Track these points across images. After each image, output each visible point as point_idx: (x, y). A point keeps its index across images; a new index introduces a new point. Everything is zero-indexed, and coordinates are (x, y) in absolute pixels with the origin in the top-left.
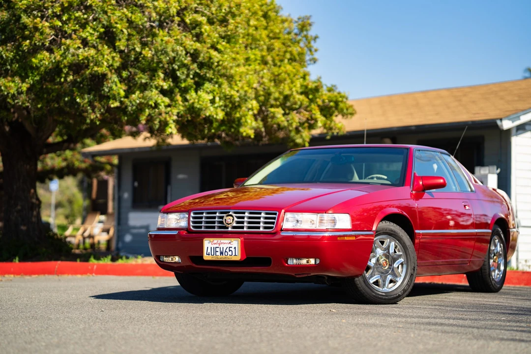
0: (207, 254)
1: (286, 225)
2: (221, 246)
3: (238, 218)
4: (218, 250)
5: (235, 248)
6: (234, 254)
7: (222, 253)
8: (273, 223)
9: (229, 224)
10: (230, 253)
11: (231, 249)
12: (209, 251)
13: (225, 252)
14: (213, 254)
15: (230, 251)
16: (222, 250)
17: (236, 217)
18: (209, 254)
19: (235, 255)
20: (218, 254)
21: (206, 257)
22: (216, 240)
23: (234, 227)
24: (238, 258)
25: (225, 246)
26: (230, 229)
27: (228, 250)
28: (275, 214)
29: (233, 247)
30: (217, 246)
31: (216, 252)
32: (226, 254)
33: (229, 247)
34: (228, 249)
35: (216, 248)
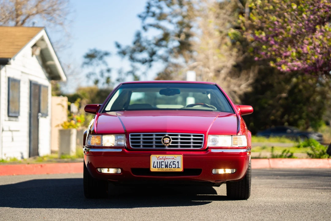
0: (153, 167)
1: (209, 144)
2: (166, 161)
3: (173, 139)
4: (163, 163)
6: (177, 166)
7: (166, 166)
9: (167, 144)
10: (174, 166)
11: (174, 163)
12: (156, 164)
13: (170, 165)
14: (159, 167)
15: (173, 164)
16: (166, 163)
18: (155, 167)
19: (178, 168)
20: (164, 166)
21: (153, 169)
22: (161, 156)
23: (170, 146)
24: (181, 169)
25: (169, 161)
26: (167, 148)
27: (172, 164)
28: (202, 136)
29: (177, 162)
30: (163, 160)
31: (162, 165)
33: (173, 162)
34: (172, 163)
35: (161, 162)
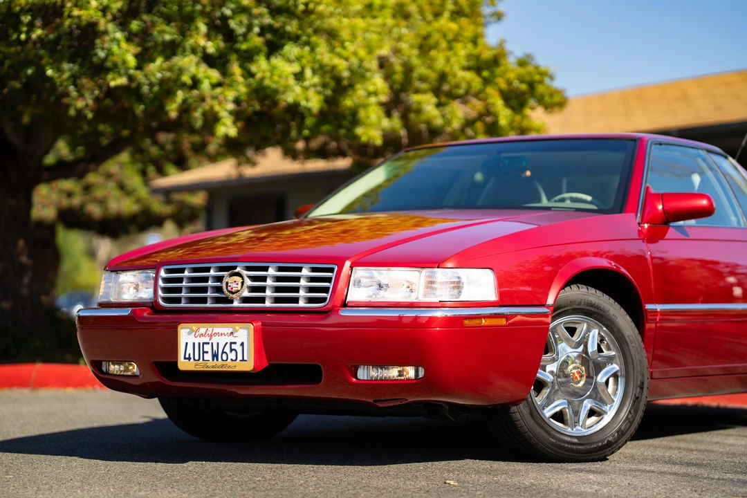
0: (185, 358)
1: (355, 295)
2: (215, 340)
3: (254, 279)
4: (207, 348)
5: (242, 344)
6: (240, 358)
7: (215, 356)
8: (326, 290)
9: (233, 293)
10: (232, 356)
11: (234, 346)
12: (190, 350)
13: (223, 352)
14: (197, 358)
15: (232, 350)
16: (215, 348)
17: (250, 277)
18: (189, 359)
19: (243, 360)
20: (208, 357)
21: (184, 365)
22: (203, 328)
23: (245, 300)
24: (249, 366)
25: (222, 341)
26: (236, 304)
27: (227, 349)
28: (331, 270)
29: (239, 343)
30: (206, 339)
31: (204, 352)
32: (225, 358)
33: (231, 343)
34: (228, 346)
35: (204, 343)
